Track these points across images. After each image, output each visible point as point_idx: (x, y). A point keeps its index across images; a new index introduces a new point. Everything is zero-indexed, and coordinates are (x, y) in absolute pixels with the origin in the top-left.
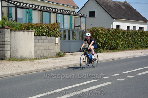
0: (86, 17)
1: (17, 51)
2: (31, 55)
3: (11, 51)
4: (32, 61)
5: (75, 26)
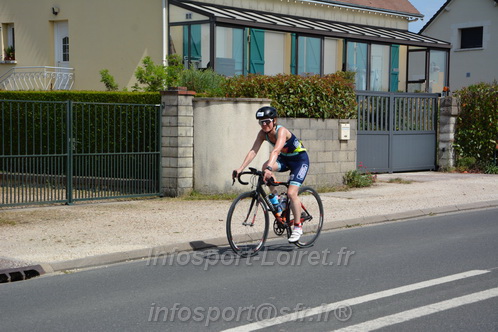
0: (448, 50)
1: (214, 168)
3: (196, 167)
5: (408, 82)
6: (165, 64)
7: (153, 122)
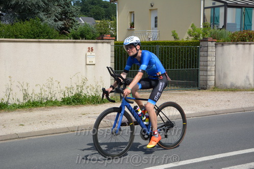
1: (225, 76)
2: (248, 83)
3: (216, 76)
4: (251, 92)
6: (202, 27)
7: (196, 54)
